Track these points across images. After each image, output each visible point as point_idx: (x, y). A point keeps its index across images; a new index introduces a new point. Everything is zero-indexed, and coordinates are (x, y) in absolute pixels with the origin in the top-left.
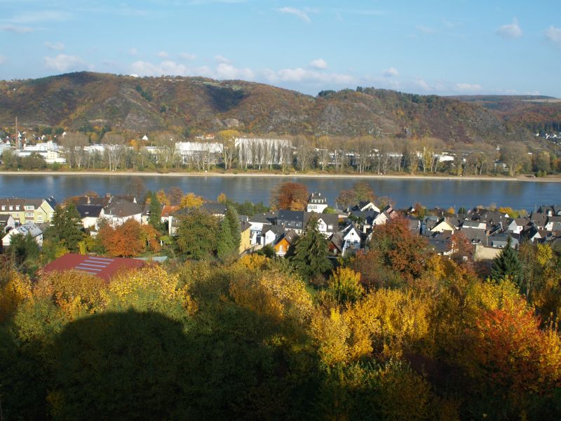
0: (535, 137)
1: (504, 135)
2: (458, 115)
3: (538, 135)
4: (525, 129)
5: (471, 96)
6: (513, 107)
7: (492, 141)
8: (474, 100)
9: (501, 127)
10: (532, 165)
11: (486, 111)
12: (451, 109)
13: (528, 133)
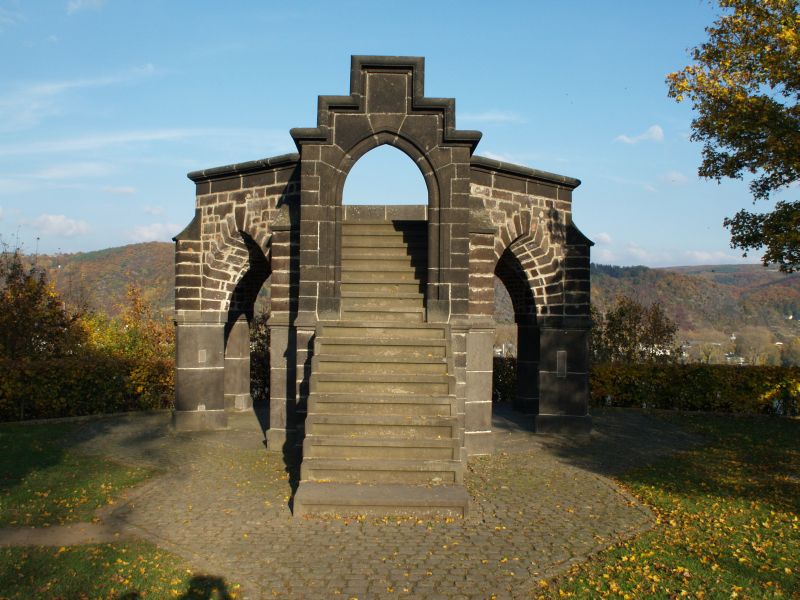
0: (787, 321)
1: (742, 318)
2: (675, 293)
3: (791, 317)
4: (772, 310)
5: (695, 267)
6: (755, 280)
7: (725, 328)
8: (699, 272)
9: (737, 309)
10: (782, 358)
11: (714, 286)
12: (664, 285)
13: (776, 315)
